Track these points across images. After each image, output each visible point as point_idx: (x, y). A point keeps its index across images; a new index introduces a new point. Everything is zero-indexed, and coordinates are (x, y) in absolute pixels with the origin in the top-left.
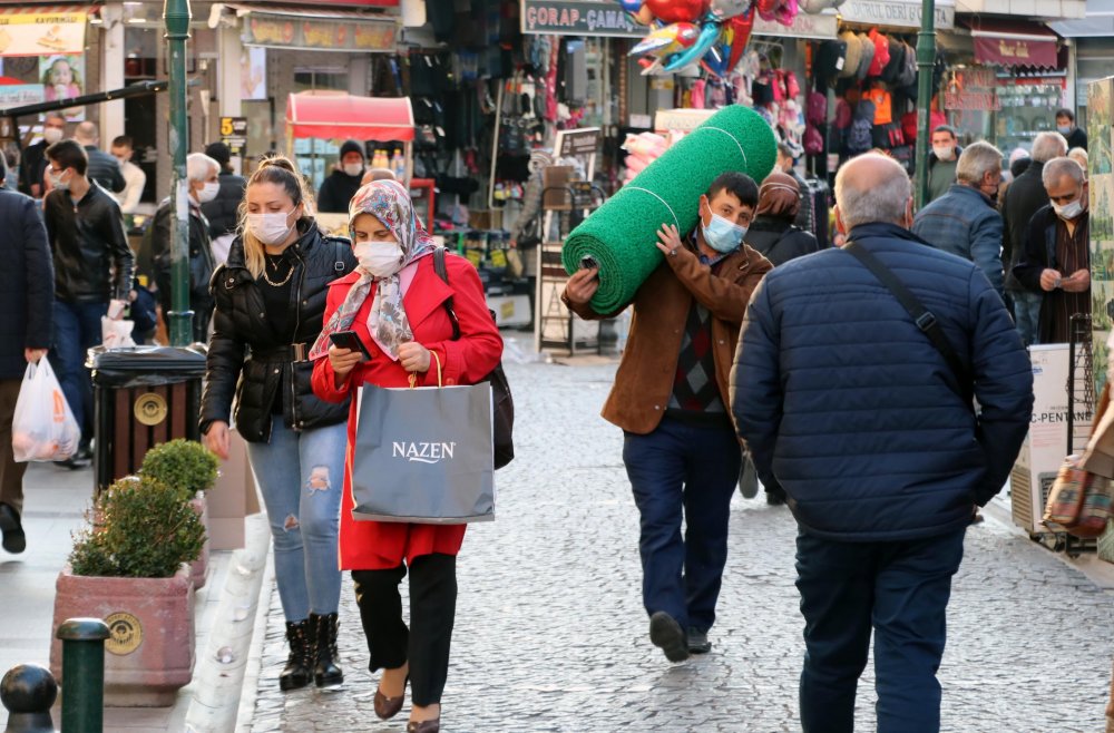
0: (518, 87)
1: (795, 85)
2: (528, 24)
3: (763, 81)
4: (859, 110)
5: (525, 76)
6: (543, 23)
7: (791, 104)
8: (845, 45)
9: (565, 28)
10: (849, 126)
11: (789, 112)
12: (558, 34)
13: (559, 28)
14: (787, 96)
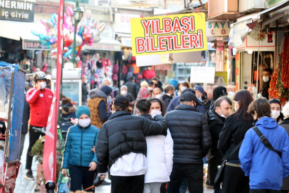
0: (25, 62)
1: (110, 62)
2: (24, 47)
3: (100, 62)
4: (130, 69)
5: (27, 60)
6: (29, 46)
7: (108, 67)
8: (123, 52)
9: (35, 48)
10: (127, 74)
11: (108, 70)
12: (34, 49)
13: (33, 48)
14: (107, 65)
